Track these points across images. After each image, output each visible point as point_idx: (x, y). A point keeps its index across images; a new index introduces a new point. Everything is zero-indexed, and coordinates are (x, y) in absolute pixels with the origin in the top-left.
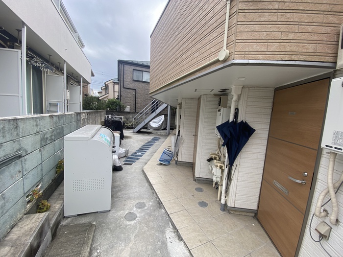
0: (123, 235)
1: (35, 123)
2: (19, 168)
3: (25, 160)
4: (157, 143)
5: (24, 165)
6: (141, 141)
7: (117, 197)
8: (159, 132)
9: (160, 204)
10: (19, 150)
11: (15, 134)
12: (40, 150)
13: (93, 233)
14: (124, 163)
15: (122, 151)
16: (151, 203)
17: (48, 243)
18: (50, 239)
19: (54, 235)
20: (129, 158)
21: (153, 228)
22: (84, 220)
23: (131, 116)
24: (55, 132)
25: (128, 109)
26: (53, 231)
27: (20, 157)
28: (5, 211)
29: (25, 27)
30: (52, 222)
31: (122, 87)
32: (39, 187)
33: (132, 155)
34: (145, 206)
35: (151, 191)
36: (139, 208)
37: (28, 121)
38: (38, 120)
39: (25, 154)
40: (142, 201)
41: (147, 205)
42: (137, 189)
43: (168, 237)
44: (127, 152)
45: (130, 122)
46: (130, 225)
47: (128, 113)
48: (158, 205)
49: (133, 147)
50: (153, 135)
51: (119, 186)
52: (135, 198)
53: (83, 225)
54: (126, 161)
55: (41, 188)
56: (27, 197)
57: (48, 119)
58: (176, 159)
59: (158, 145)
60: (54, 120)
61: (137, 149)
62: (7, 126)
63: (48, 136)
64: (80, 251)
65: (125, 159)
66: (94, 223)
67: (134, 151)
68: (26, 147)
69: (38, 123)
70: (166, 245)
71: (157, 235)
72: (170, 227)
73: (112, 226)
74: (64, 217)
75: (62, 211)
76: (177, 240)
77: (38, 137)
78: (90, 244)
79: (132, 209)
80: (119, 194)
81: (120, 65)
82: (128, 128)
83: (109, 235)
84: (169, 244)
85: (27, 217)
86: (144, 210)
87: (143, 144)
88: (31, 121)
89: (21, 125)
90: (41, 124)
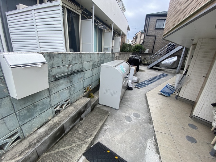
0: (120, 126)
1: (90, 56)
2: (81, 76)
3: (85, 73)
4: (164, 78)
5: (84, 75)
6: (151, 75)
7: (124, 104)
8: (169, 70)
9: (150, 121)
10: (82, 68)
11: (80, 60)
12: (92, 70)
13: (107, 117)
14: (135, 86)
15: (135, 78)
16: (144, 117)
17: (89, 112)
18: (90, 110)
19: (92, 110)
20: (139, 84)
21: (140, 133)
22: (105, 109)
23: (148, 57)
24: (99, 62)
25: (147, 51)
26: (92, 108)
27: (82, 71)
28: (74, 93)
29: (94, 5)
30: (92, 104)
31: (146, 35)
32: (90, 87)
33: (142, 83)
34: (139, 117)
35: (147, 110)
36: (135, 116)
37: (86, 55)
38: (91, 55)
39: (84, 70)
40: (138, 113)
41: (141, 117)
42: (138, 105)
43: (148, 145)
44: (138, 80)
45: (147, 61)
46: (127, 123)
47: (147, 54)
48: (149, 121)
49: (144, 78)
50: (162, 71)
51: (127, 99)
52: (134, 109)
53: (104, 111)
54: (137, 85)
55: (91, 87)
56: (85, 89)
57: (96, 55)
58: (177, 94)
59: (165, 80)
60: (100, 56)
61: (146, 80)
62: (76, 56)
63: (96, 63)
64: (99, 122)
65: (136, 84)
66: (109, 112)
67: (144, 81)
68: (85, 67)
69: (91, 56)
70: (145, 149)
71: (142, 139)
72: (152, 139)
73: (117, 118)
74: (98, 104)
75: (98, 100)
76: (154, 151)
77: (91, 64)
78: (104, 121)
79: (131, 115)
80: (126, 103)
81: (147, 18)
82: (145, 65)
83: (114, 122)
84: (147, 150)
85: (83, 98)
86: (138, 119)
87: (152, 77)
88: (88, 55)
89: (83, 56)
90: (93, 57)
